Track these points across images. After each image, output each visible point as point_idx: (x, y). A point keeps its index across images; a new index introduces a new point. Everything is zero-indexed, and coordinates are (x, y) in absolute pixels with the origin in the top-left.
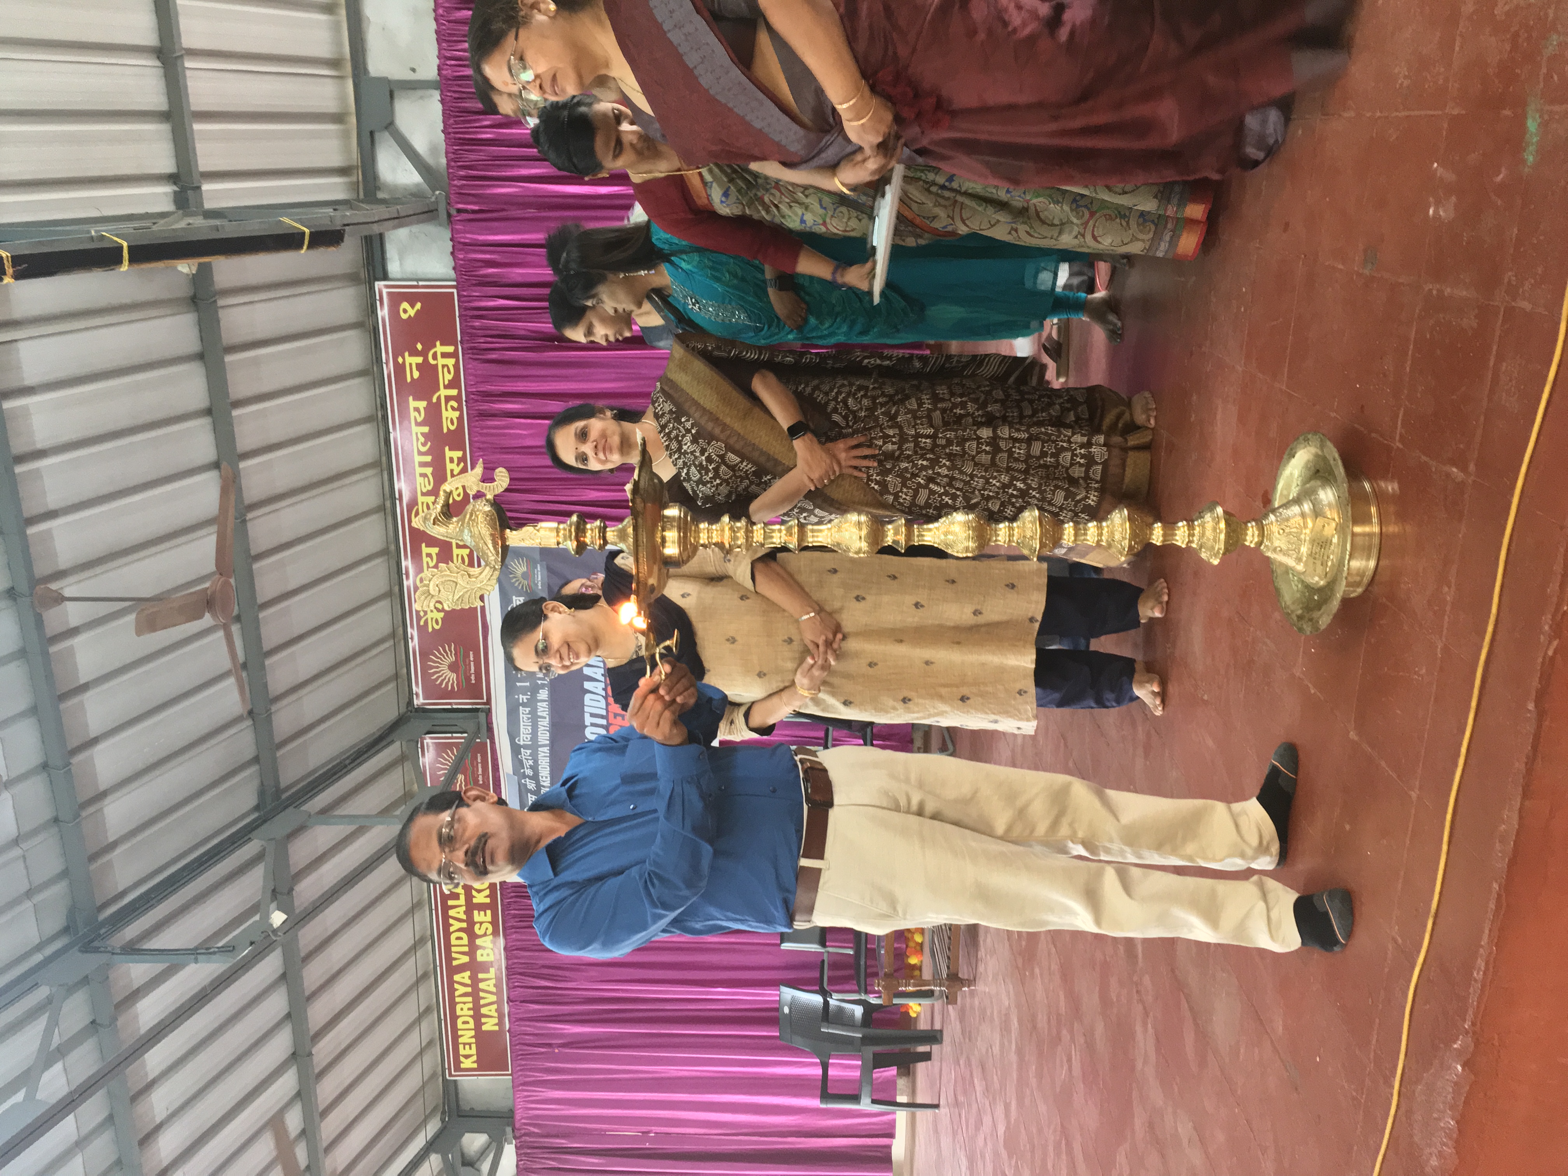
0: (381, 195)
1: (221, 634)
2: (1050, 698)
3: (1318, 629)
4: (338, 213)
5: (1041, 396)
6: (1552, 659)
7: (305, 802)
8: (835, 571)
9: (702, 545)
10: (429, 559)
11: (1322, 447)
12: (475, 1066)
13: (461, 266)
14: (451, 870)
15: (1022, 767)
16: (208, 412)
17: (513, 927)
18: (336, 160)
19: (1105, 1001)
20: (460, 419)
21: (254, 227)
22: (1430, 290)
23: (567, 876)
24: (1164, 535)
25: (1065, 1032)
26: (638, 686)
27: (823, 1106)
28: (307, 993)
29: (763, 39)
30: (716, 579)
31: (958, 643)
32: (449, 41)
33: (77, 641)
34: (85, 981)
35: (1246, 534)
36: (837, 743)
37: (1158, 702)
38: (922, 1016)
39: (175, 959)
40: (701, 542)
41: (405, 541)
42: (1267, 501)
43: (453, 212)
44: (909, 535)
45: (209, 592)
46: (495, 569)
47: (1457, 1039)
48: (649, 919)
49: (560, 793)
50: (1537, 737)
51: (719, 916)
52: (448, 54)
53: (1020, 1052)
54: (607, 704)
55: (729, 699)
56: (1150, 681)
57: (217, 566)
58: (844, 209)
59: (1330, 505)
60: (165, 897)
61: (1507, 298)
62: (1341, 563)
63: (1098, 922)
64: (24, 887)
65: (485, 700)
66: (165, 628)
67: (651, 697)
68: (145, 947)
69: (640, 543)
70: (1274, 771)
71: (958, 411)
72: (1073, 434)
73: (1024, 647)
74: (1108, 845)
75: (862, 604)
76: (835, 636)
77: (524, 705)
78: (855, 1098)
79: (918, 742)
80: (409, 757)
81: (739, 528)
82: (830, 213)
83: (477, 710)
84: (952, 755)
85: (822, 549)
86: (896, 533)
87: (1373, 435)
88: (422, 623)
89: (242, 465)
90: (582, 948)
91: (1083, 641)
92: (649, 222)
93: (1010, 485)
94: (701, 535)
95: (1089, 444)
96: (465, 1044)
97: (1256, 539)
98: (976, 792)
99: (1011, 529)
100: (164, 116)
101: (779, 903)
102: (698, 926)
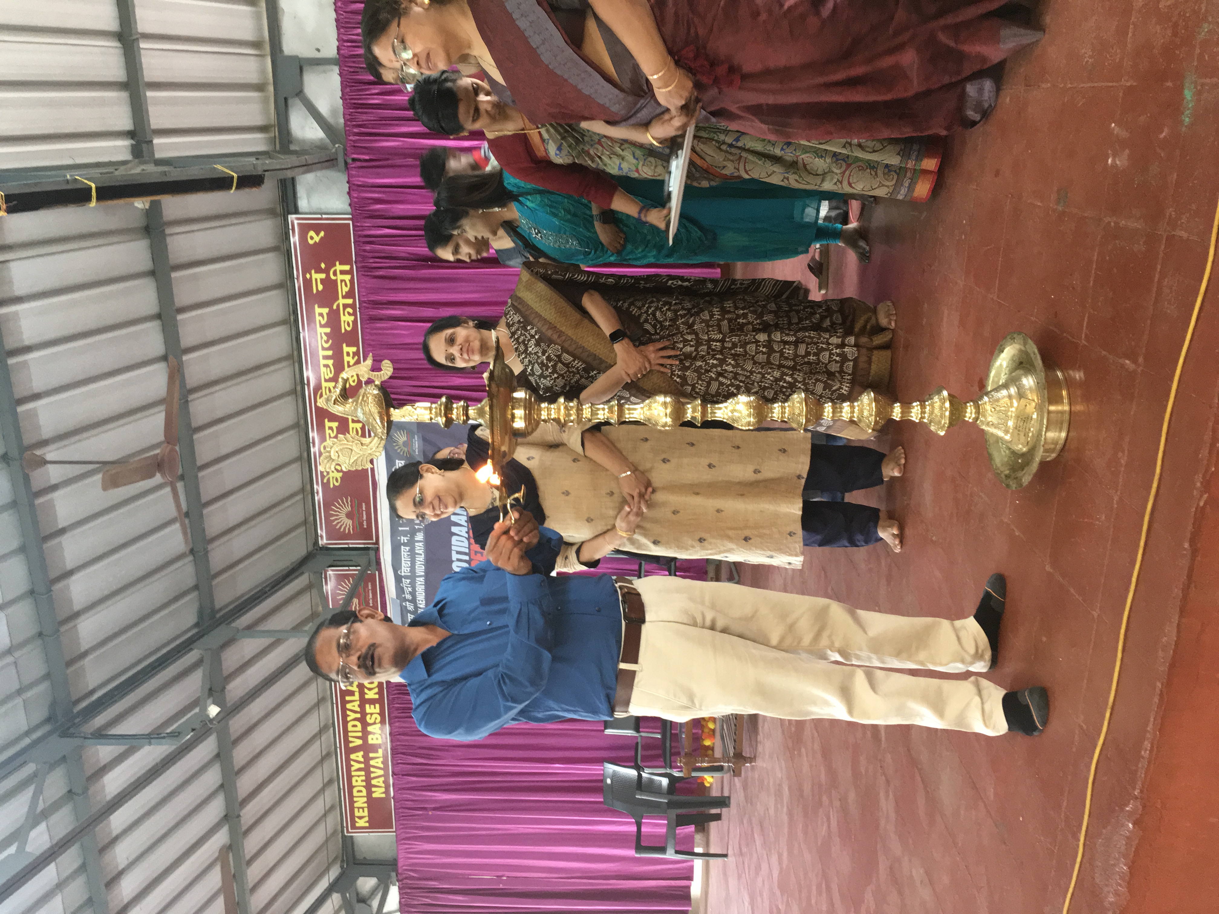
0: (293, 147)
1: (168, 489)
2: (813, 539)
3: (1021, 485)
4: (259, 162)
5: (805, 307)
6: (1203, 508)
7: (234, 620)
8: (646, 440)
9: (543, 421)
10: (330, 431)
11: (1025, 344)
12: (367, 825)
13: (356, 203)
14: (347, 670)
15: (791, 593)
16: (158, 316)
17: (396, 717)
18: (258, 120)
19: (856, 775)
20: (355, 322)
21: (194, 173)
22: (1109, 223)
23: (437, 677)
24: (902, 413)
25: (825, 798)
26: (493, 529)
27: (637, 855)
28: (236, 769)
29: (591, 26)
30: (554, 446)
31: (742, 495)
32: (346, 28)
33: (56, 495)
34: (64, 759)
35: (966, 412)
36: (648, 573)
37: (897, 542)
38: (714, 785)
39: (134, 742)
40: (543, 417)
41: (312, 417)
42: (982, 385)
43: (349, 161)
44: (704, 413)
45: (159, 457)
46: (382, 439)
47: (1129, 802)
48: (502, 709)
49: (431, 614)
50: (1191, 569)
51: (556, 707)
52: (345, 38)
53: (790, 814)
54: (470, 544)
55: (565, 540)
56: (891, 526)
57: (165, 436)
58: (652, 159)
59: (1030, 389)
60: (126, 694)
61: (1168, 229)
62: (1039, 434)
63: (850, 712)
64: (16, 686)
65: (374, 541)
66: (125, 485)
67: (504, 538)
68: (110, 733)
69: (495, 418)
70: (987, 596)
71: (741, 321)
72: (830, 336)
73: (793, 498)
74: (858, 652)
75: (666, 466)
76: (646, 490)
77: (405, 544)
78: (663, 850)
79: (711, 574)
80: (316, 585)
81: (572, 407)
82: (641, 163)
83: (368, 549)
84: (738, 583)
85: (637, 423)
86: (694, 411)
87: (1065, 335)
88: (325, 481)
89: (185, 358)
90: (450, 733)
91: (839, 495)
92: (501, 169)
93: (781, 379)
94: (543, 412)
95: (842, 345)
96: (359, 808)
97: (973, 416)
98: (756, 612)
99: (783, 408)
100: (123, 86)
101: (603, 698)
102: (540, 715)
